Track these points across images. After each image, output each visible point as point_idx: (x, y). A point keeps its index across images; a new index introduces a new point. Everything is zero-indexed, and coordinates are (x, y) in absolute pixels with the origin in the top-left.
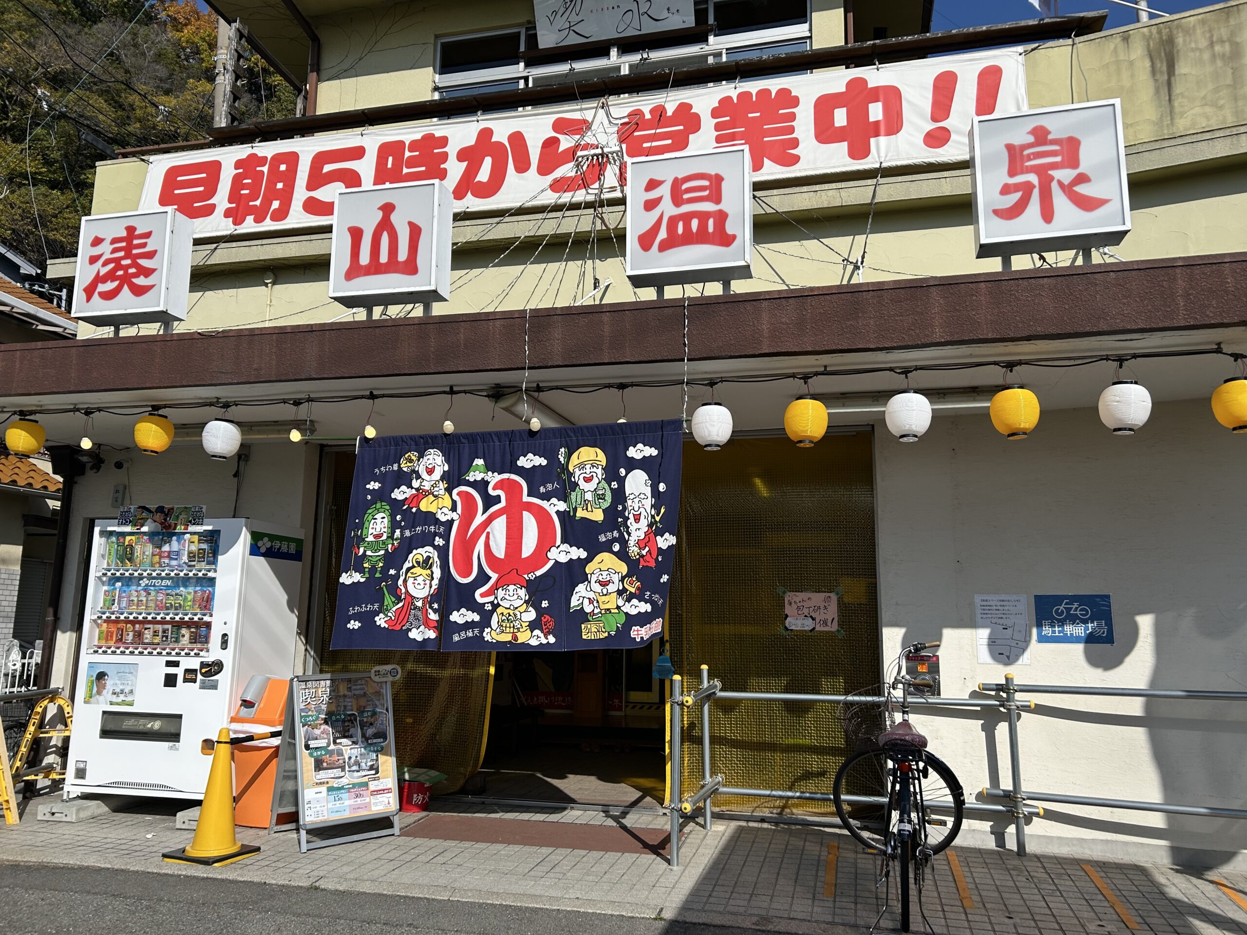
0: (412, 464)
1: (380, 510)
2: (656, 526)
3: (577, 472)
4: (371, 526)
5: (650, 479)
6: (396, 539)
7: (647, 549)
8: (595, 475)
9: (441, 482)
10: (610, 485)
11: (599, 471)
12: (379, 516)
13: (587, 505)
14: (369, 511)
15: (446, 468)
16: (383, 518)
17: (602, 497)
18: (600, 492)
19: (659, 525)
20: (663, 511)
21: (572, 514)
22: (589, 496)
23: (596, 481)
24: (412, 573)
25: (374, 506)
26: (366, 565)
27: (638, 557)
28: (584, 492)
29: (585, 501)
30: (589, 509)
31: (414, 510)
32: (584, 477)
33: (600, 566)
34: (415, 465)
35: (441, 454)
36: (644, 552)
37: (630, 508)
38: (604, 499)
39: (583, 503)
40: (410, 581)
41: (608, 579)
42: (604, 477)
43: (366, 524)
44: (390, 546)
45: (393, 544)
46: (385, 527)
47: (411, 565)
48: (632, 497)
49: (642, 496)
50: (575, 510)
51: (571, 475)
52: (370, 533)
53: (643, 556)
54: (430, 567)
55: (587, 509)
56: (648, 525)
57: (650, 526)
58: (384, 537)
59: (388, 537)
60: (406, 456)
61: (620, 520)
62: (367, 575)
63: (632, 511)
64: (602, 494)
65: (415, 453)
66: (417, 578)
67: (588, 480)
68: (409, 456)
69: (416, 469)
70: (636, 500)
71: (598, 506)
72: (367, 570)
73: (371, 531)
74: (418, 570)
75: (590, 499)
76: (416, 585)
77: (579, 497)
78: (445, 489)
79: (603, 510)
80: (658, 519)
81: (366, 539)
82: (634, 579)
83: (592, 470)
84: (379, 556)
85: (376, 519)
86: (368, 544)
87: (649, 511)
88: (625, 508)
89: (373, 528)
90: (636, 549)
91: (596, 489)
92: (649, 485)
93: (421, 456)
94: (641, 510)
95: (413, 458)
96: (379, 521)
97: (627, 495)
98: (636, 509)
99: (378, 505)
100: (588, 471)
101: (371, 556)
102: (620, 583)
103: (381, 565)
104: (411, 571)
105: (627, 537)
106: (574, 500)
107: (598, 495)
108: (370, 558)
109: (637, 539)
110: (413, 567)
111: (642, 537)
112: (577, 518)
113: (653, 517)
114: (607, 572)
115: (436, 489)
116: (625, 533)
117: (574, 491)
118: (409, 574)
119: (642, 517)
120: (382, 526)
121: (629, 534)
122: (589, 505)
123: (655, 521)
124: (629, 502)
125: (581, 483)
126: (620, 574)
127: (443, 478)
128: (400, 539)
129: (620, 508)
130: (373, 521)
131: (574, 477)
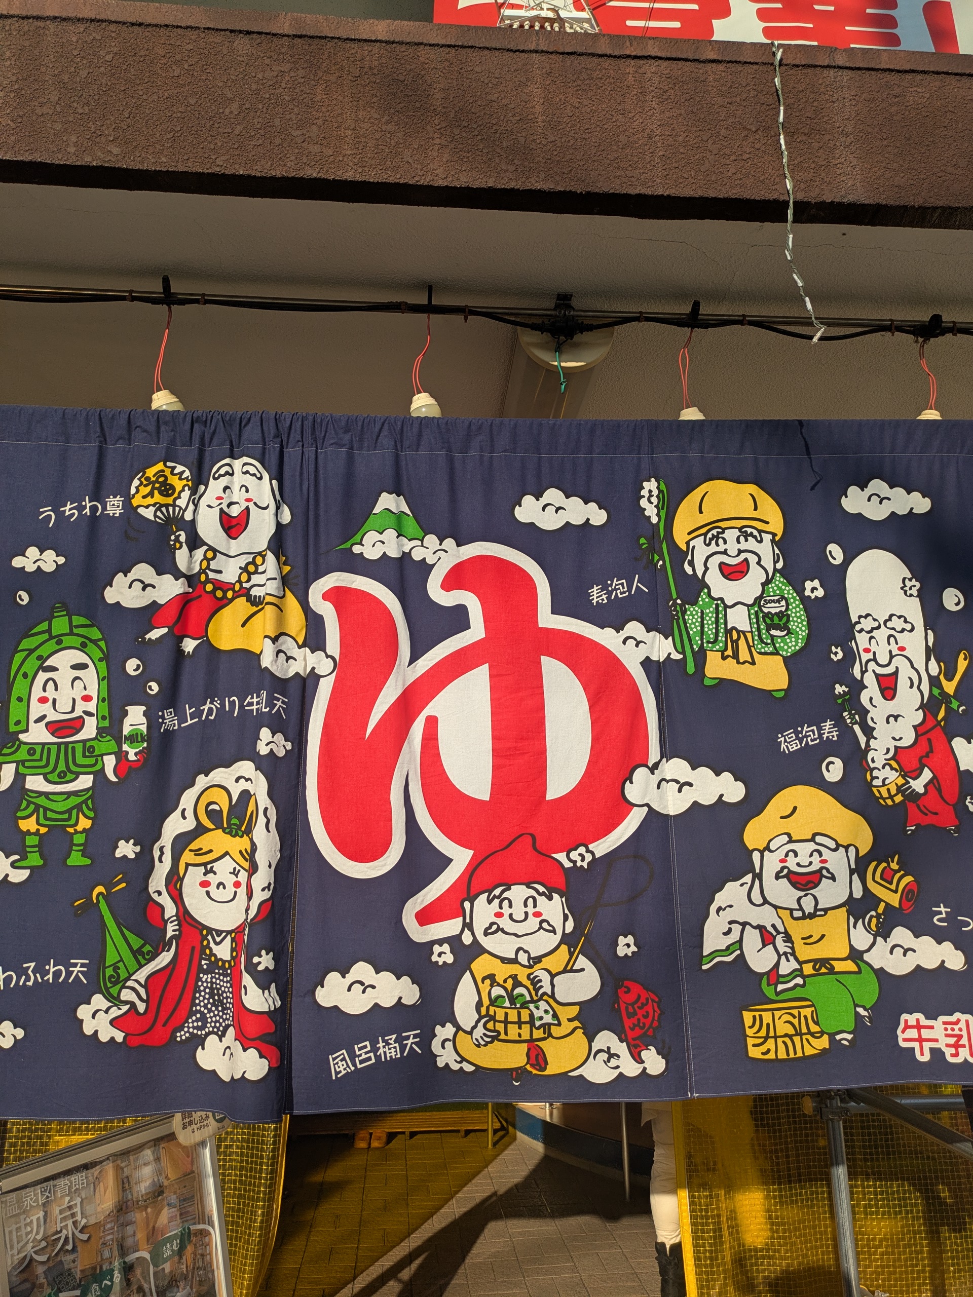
0: (170, 500)
1: (67, 641)
2: (949, 710)
3: (701, 551)
4: (37, 692)
5: (915, 576)
6: (133, 738)
7: (927, 775)
8: (753, 559)
9: (270, 557)
10: (800, 591)
11: (766, 550)
12: (64, 660)
13: (735, 643)
14: (26, 644)
15: (286, 516)
16: (82, 666)
17: (781, 622)
18: (773, 609)
19: (955, 704)
20: (962, 664)
21: (691, 668)
22: (739, 619)
23: (755, 576)
24: (198, 852)
25: (44, 626)
26: (28, 825)
27: (899, 799)
28: (721, 606)
29: (728, 632)
30: (744, 655)
31: (189, 645)
32: (722, 566)
33: (790, 825)
34: (182, 502)
35: (266, 476)
36: (918, 785)
37: (865, 657)
38: (785, 627)
39: (721, 637)
40: (192, 878)
41: (816, 866)
42: (780, 565)
43: (19, 688)
44: (110, 762)
45: (121, 756)
46: (87, 698)
47: (189, 824)
48: (867, 624)
49: (897, 623)
50: (700, 657)
51: (680, 556)
52: (33, 717)
53: (913, 797)
54: (249, 831)
55: (736, 656)
56: (922, 706)
57: (929, 707)
58: (89, 730)
59: (101, 731)
60: (151, 472)
61: (839, 689)
62: (35, 859)
63: (872, 666)
64: (780, 615)
65: (179, 468)
66: (216, 866)
67: (733, 573)
68: (160, 473)
69: (188, 516)
70: (882, 634)
71: (771, 649)
72: (32, 841)
73: (36, 710)
74: (215, 840)
75: (744, 626)
76: (212, 889)
77: (710, 619)
78: (285, 581)
79: (786, 660)
80: (950, 687)
81: (22, 737)
82: (894, 866)
83: (743, 545)
84: (69, 794)
85: (54, 669)
86: (32, 751)
87: (920, 664)
88: (850, 657)
89: (43, 700)
90: (892, 776)
91: (760, 597)
92: (914, 592)
93: (200, 479)
94: (898, 661)
95: (174, 481)
96: (64, 675)
97: (854, 619)
98: (883, 659)
99: (60, 625)
100: (733, 548)
101: (47, 795)
102: (855, 877)
103: (85, 823)
104: (193, 846)
105: (862, 740)
106: (694, 630)
107: (766, 615)
108: (42, 801)
109: (892, 744)
110: (200, 830)
111: (909, 739)
112: (707, 682)
113: (934, 682)
114: (812, 846)
115: (256, 579)
116: (857, 728)
117: (694, 603)
118: (187, 857)
119: (902, 683)
120: (78, 692)
121: (869, 732)
122: (742, 643)
123: (943, 693)
124: (862, 640)
125: (714, 579)
126: (852, 850)
127: (278, 543)
128: (149, 738)
129: (838, 654)
130: (42, 676)
131: (691, 563)
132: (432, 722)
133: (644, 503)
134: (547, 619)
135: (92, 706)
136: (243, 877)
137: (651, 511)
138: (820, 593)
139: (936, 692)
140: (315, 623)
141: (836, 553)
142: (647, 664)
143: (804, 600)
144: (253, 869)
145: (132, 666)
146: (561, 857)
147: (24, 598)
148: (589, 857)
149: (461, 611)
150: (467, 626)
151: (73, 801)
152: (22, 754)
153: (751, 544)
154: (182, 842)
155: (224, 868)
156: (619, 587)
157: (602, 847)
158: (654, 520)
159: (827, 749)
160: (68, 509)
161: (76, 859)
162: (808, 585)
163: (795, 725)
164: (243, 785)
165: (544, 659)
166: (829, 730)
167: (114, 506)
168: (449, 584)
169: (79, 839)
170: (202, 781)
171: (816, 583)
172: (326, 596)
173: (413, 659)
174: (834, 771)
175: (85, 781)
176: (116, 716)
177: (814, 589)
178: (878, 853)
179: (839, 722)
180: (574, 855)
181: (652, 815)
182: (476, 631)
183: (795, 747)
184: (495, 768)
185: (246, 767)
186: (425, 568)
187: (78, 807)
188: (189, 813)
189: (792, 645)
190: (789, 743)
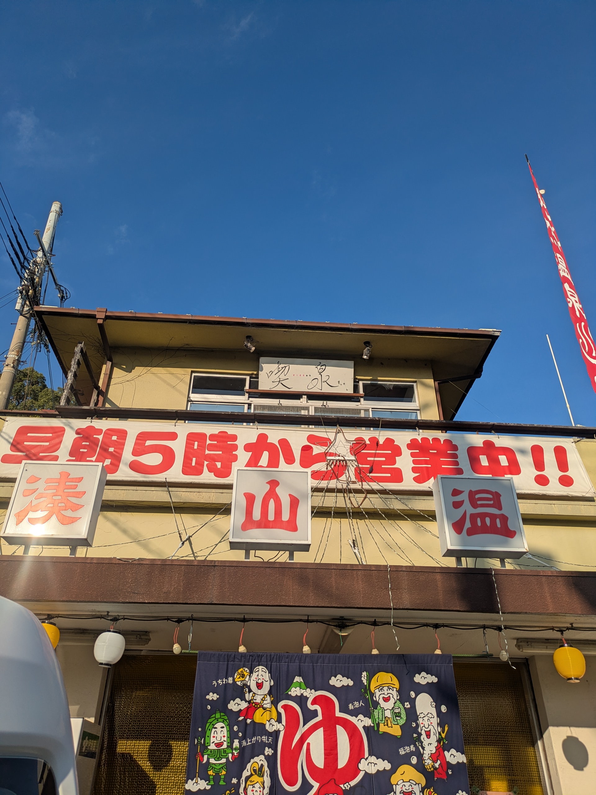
0: (244, 679)
1: (220, 720)
2: (443, 742)
3: (378, 693)
4: (212, 735)
5: (434, 701)
6: (236, 749)
7: (439, 762)
8: (391, 696)
9: (268, 696)
10: (404, 705)
11: (395, 693)
12: (219, 725)
13: (387, 721)
14: (210, 721)
15: (272, 683)
16: (222, 727)
17: (398, 715)
18: (397, 711)
19: (445, 741)
20: (446, 729)
21: (376, 729)
22: (388, 714)
23: (392, 701)
24: (251, 781)
25: (214, 716)
26: (210, 773)
27: (432, 769)
28: (383, 710)
29: (385, 718)
30: (390, 725)
31: (249, 721)
32: (383, 697)
33: (403, 777)
34: (247, 679)
35: (267, 672)
36: (437, 765)
37: (422, 725)
38: (400, 717)
39: (384, 719)
40: (250, 788)
41: (410, 790)
42: (398, 698)
43: (208, 732)
44: (230, 755)
45: (233, 754)
46: (224, 736)
47: (249, 774)
48: (422, 715)
49: (430, 715)
50: (378, 725)
51: (372, 695)
52: (211, 742)
53: (436, 769)
54: (263, 776)
55: (387, 725)
56: (437, 741)
57: (439, 741)
58: (225, 746)
59: (228, 746)
60: (240, 671)
61: (415, 735)
62: (212, 783)
63: (424, 728)
64: (399, 713)
65: (246, 669)
66: (255, 785)
67: (386, 700)
68: (242, 672)
69: (248, 684)
70: (426, 718)
71: (396, 723)
72: (211, 777)
73: (212, 740)
74: (255, 778)
75: (390, 716)
76: (254, 792)
77: (380, 714)
78: (272, 702)
79: (400, 726)
80: (443, 735)
81: (209, 747)
82: (432, 790)
83: (389, 692)
84: (220, 764)
85: (216, 728)
86: (211, 752)
87: (436, 728)
88: (418, 725)
89: (214, 737)
90: (430, 762)
91: (393, 708)
92: (434, 706)
93: (251, 672)
94: (431, 727)
95: (245, 673)
96: (219, 730)
97: (418, 714)
98: (427, 726)
99: (218, 715)
100: (386, 692)
101: (215, 764)
102: (421, 793)
103: (224, 772)
104: (250, 780)
105: (422, 751)
106: (376, 717)
107: (395, 713)
108: (213, 766)
109: (430, 752)
110: (252, 775)
111: (434, 751)
112: (380, 733)
113: (440, 734)
114: (409, 784)
115: (265, 702)
116: (420, 747)
117: (376, 709)
118: (248, 783)
119: (432, 734)
120: (222, 735)
121: (423, 748)
122: (389, 721)
123: (442, 737)
124: (420, 720)
125: (381, 702)
126: (420, 785)
127: (270, 693)
128: (239, 749)
129: (414, 725)
130: (214, 730)
131: (375, 697)
132: (309, 744)
133: (363, 679)
134: (338, 714)
135: (225, 739)
136: (262, 789)
137: (365, 681)
138: (409, 706)
139: (440, 737)
140: (279, 714)
141: (413, 694)
142: (364, 727)
143: (405, 708)
144: (264, 788)
145: (235, 728)
146: (342, 786)
147: (209, 707)
148: (349, 786)
149: (316, 711)
150: (317, 716)
151: (221, 766)
152: (209, 752)
153: (391, 691)
154: (247, 778)
155: (257, 786)
156: (357, 704)
157: (353, 783)
158: (366, 684)
159: (412, 754)
160: (220, 681)
161: (222, 783)
162: (406, 704)
163: (403, 746)
164: (261, 762)
165: (337, 726)
166: (412, 748)
167: (230, 680)
168: (313, 703)
169: (222, 777)
170: (252, 761)
171: (408, 703)
172: (282, 707)
173: (304, 725)
174: (414, 760)
175: (224, 761)
176: (232, 742)
177: (407, 705)
178: (427, 786)
179: (415, 745)
180: (345, 785)
181: (366, 773)
182: (320, 718)
183: (403, 753)
184: (325, 758)
185: (262, 757)
186: (307, 698)
187: (222, 768)
188: (249, 770)
189: (402, 722)
190: (402, 752)
